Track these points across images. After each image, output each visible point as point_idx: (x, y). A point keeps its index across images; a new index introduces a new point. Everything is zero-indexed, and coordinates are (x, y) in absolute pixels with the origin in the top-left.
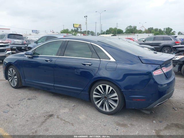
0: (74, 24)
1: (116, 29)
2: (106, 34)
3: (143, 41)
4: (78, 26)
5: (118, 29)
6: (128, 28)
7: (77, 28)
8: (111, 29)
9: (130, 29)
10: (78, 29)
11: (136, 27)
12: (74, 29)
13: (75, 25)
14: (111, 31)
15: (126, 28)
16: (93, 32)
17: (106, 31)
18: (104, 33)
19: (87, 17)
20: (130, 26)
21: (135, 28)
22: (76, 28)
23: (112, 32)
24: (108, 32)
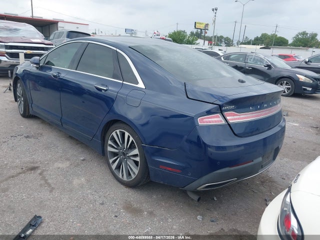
0: (195, 23)
1: (274, 36)
2: (254, 44)
3: (306, 63)
4: (202, 27)
5: (278, 36)
6: (300, 36)
7: (201, 30)
8: (264, 35)
9: (303, 39)
10: (201, 33)
11: (316, 35)
12: (195, 31)
13: (199, 25)
14: (263, 39)
15: (294, 36)
16: (230, 39)
17: (253, 39)
18: (249, 43)
19: (216, 10)
20: (304, 33)
21: (314, 36)
22: (199, 30)
23: (267, 41)
24: (257, 41)
